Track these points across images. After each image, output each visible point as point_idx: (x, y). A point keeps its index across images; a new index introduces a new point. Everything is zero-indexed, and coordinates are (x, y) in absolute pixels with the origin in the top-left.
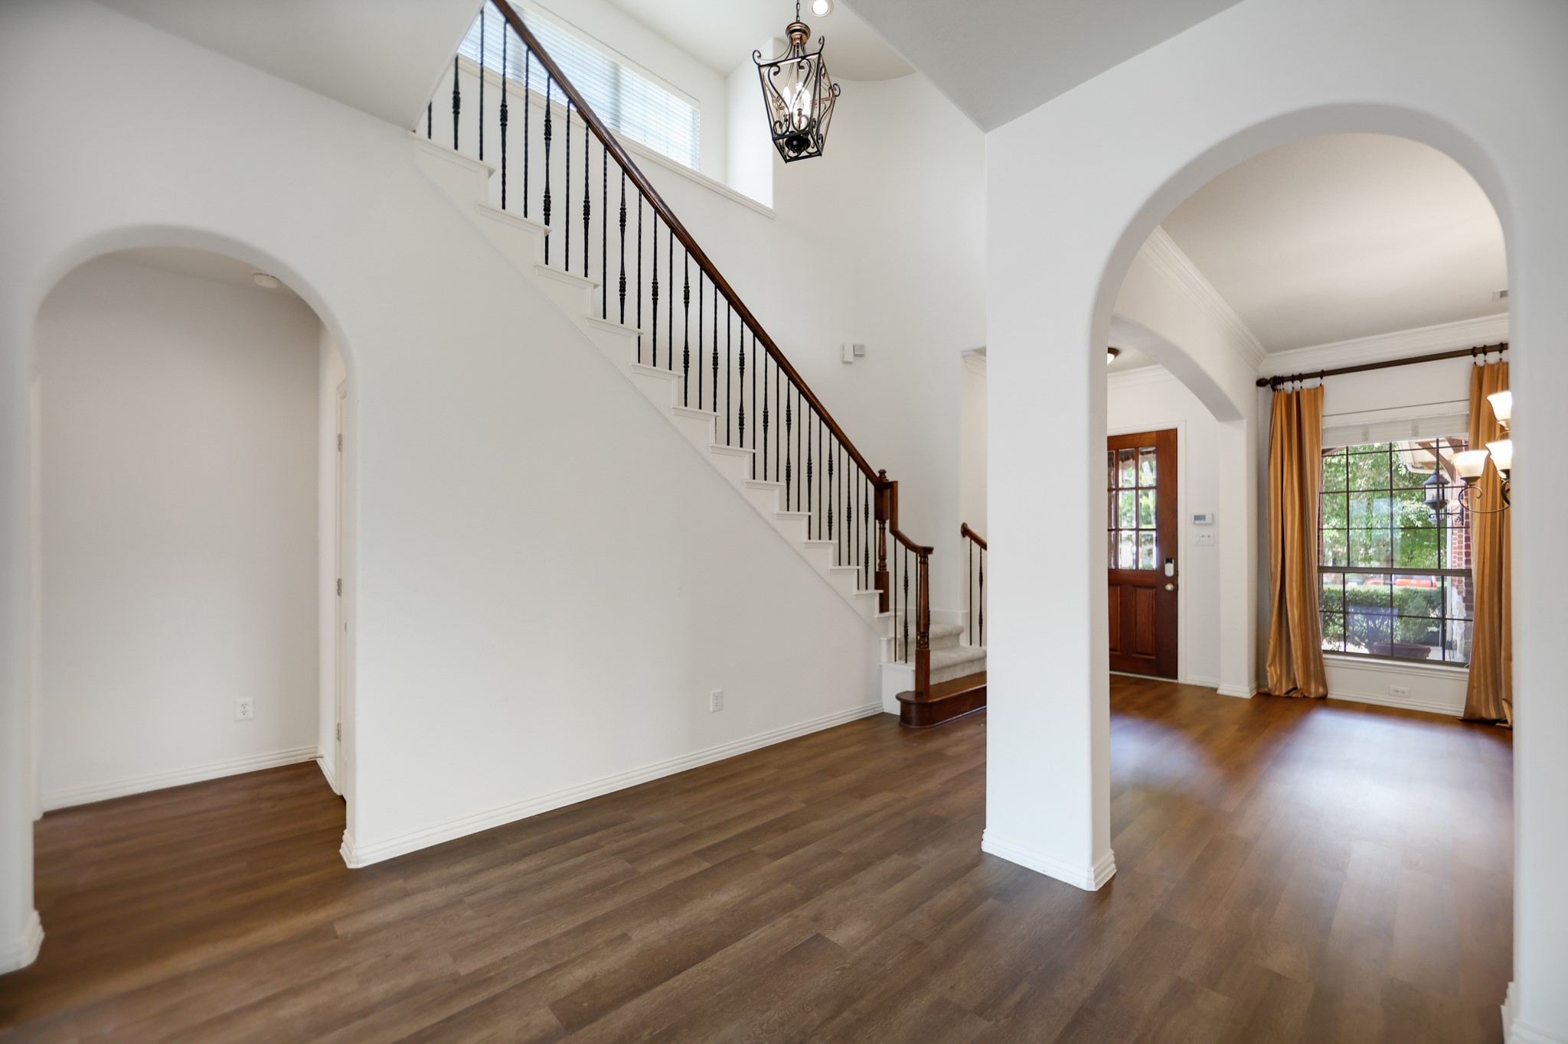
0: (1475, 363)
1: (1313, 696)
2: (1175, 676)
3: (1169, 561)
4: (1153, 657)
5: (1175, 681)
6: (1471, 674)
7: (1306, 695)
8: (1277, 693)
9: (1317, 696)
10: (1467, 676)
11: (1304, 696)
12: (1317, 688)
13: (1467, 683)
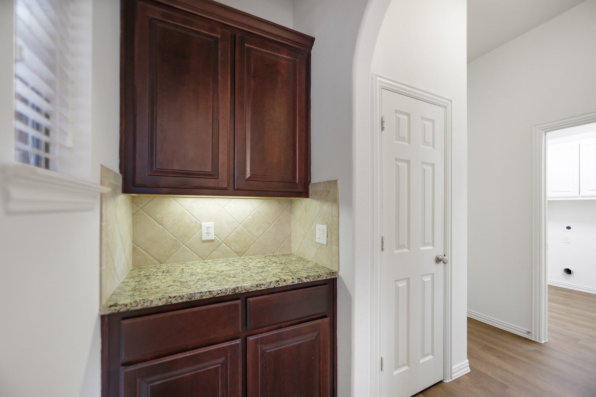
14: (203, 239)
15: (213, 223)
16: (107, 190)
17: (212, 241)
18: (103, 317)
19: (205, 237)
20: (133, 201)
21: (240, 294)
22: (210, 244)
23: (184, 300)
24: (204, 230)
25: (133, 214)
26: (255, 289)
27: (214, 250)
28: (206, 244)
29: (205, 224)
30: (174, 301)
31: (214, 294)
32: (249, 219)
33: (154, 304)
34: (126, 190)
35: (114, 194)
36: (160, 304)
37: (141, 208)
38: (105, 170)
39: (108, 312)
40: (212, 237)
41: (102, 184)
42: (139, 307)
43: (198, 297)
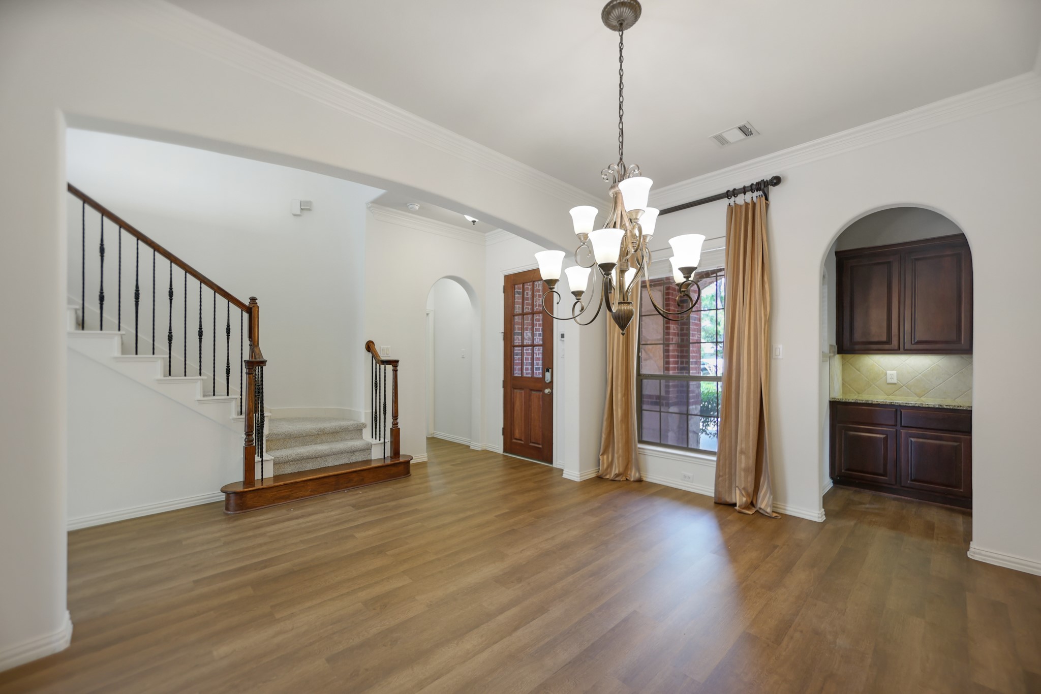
0: (730, 204)
1: (632, 480)
2: (551, 462)
3: (548, 371)
4: (540, 446)
5: (551, 465)
6: (718, 461)
7: (628, 478)
8: (608, 477)
9: (635, 480)
10: (715, 463)
11: (627, 479)
12: (635, 473)
13: (715, 469)
14: (888, 382)
15: (895, 372)
16: (832, 354)
17: (895, 384)
18: (830, 402)
19: (889, 381)
20: (842, 358)
21: (894, 405)
22: (893, 386)
23: (863, 402)
24: (889, 377)
25: (843, 365)
26: (904, 405)
27: (897, 390)
28: (890, 386)
29: (888, 372)
30: (859, 402)
31: (879, 402)
32: (928, 371)
33: (850, 401)
34: (839, 352)
35: (834, 355)
36: (852, 401)
37: (847, 361)
38: (831, 346)
39: (832, 400)
40: (895, 381)
41: (830, 353)
42: (844, 401)
43: (870, 402)
